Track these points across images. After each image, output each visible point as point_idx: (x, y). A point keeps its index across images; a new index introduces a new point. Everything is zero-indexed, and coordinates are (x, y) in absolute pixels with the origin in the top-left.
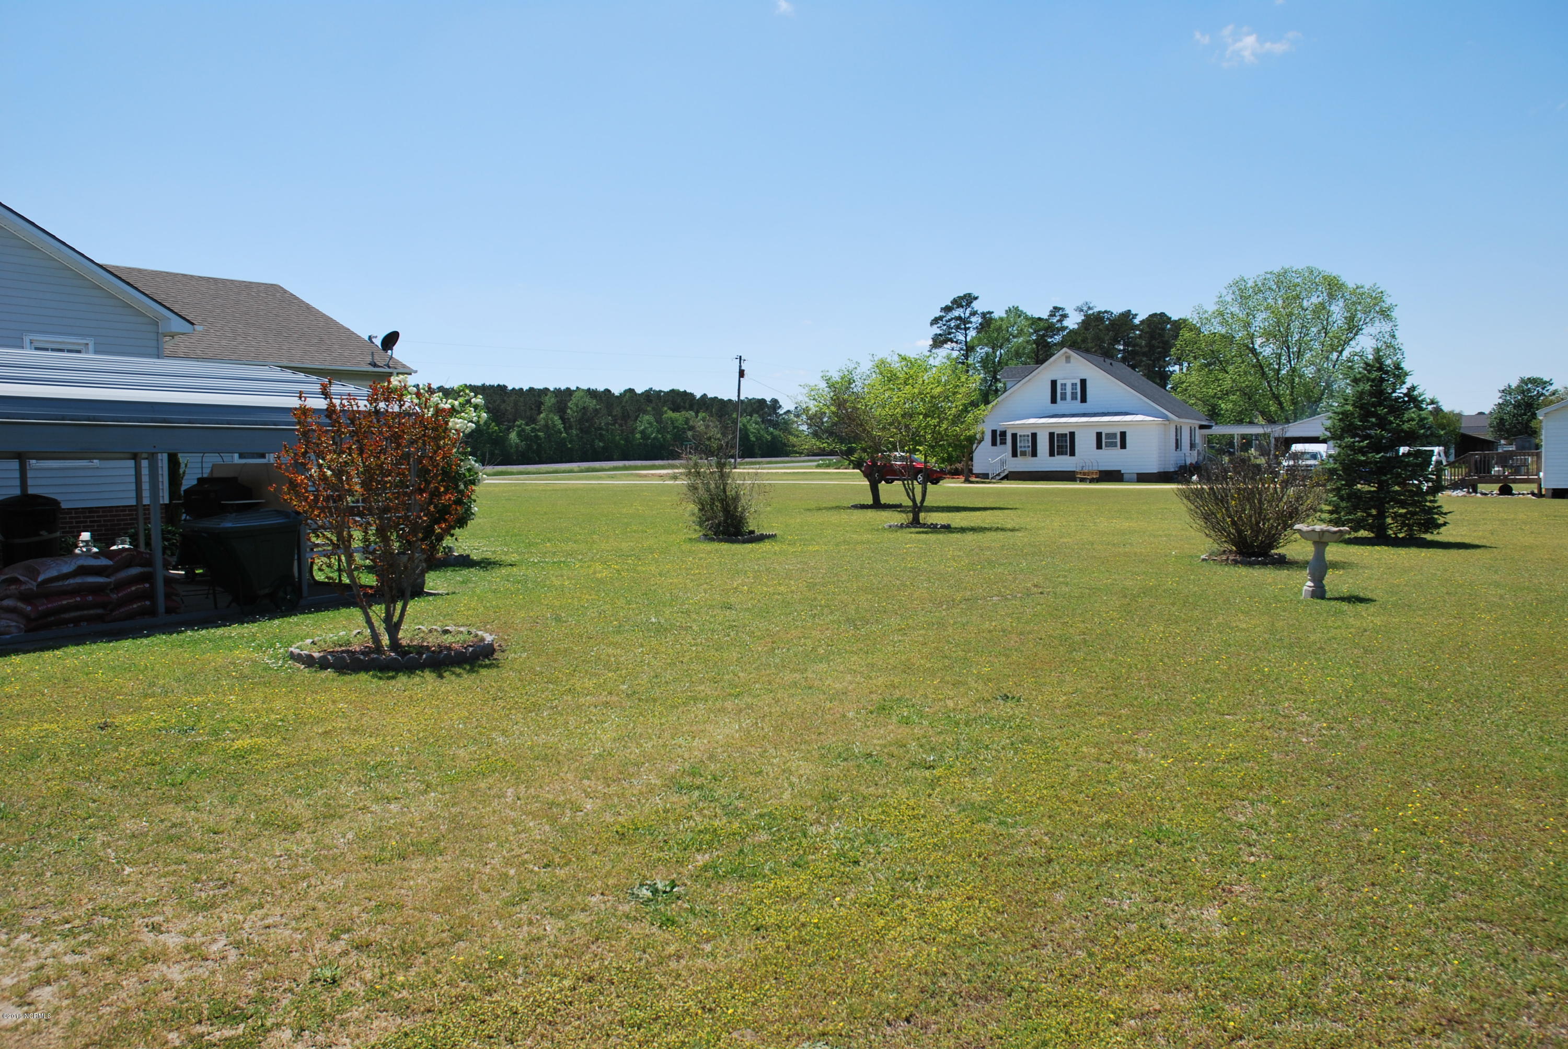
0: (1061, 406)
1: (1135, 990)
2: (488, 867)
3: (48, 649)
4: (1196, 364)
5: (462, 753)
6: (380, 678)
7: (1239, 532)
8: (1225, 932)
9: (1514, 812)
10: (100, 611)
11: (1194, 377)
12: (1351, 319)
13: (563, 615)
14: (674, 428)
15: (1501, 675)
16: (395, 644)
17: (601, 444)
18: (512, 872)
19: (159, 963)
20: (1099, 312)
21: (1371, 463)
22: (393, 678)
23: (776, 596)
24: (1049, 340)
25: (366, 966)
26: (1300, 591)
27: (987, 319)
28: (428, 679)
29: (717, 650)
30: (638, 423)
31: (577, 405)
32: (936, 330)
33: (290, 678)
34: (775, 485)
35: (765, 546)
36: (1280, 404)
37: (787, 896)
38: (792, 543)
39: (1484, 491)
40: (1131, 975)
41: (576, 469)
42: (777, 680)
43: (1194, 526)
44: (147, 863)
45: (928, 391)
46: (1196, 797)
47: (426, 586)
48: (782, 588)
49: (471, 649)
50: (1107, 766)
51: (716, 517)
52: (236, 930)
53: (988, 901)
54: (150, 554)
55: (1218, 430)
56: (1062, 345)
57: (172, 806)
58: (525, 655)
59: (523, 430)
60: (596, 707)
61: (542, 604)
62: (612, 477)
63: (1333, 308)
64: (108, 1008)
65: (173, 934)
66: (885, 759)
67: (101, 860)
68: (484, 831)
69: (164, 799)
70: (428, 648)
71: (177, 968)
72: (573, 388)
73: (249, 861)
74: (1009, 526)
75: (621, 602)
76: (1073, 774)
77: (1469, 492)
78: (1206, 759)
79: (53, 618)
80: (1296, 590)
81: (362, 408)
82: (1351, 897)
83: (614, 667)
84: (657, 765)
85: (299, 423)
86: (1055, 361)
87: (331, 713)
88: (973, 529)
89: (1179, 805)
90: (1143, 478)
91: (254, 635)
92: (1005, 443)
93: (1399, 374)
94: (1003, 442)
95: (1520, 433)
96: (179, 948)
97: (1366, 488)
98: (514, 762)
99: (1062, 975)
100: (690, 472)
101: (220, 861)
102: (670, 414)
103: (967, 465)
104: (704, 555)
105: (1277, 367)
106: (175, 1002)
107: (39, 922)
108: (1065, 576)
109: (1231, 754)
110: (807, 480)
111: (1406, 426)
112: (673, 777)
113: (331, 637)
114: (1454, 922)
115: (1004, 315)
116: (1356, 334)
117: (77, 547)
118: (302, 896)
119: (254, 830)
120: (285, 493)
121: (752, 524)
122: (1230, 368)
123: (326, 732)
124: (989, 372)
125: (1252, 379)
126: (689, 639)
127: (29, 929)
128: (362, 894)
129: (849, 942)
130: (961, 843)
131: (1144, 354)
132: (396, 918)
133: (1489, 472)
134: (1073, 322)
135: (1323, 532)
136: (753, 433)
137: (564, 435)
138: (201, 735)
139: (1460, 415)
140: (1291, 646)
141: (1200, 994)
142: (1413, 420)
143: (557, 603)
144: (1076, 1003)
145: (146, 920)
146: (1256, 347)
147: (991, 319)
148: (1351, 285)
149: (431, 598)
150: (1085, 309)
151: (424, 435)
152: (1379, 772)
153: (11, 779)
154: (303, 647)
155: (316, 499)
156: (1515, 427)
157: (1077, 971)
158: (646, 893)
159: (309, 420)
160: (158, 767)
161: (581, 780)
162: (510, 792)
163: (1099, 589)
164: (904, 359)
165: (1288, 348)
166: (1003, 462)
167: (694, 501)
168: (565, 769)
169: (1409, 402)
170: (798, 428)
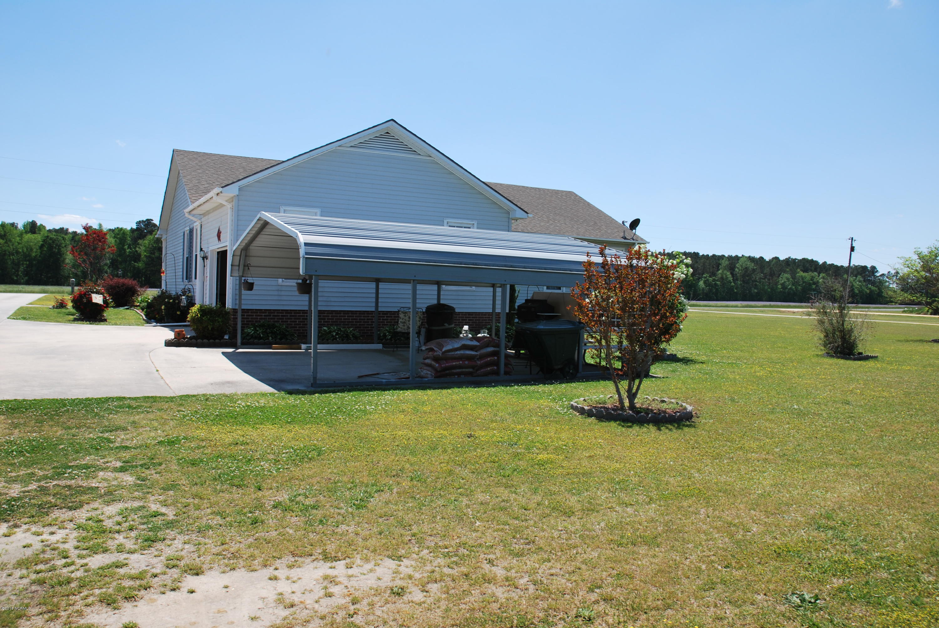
2: (688, 560)
3: (445, 389)
5: (672, 480)
6: (623, 426)
10: (471, 370)
13: (736, 397)
14: (804, 282)
16: (632, 406)
17: (756, 291)
18: (704, 567)
19: (492, 585)
22: (630, 427)
23: (881, 399)
25: (609, 613)
28: (651, 430)
29: (841, 432)
30: (780, 279)
31: (742, 267)
33: (570, 420)
34: (879, 323)
35: (870, 364)
38: (890, 363)
41: (740, 305)
42: (887, 459)
44: (488, 521)
47: (651, 371)
48: (885, 394)
49: (678, 414)
51: (836, 342)
52: (534, 573)
54: (499, 341)
57: (502, 489)
58: (711, 421)
59: (708, 280)
60: (758, 461)
61: (722, 389)
62: (762, 312)
64: (464, 605)
65: (499, 568)
67: (465, 515)
68: (686, 536)
69: (498, 484)
70: (652, 410)
71: (501, 590)
72: (740, 255)
73: (543, 530)
75: (773, 393)
79: (448, 372)
81: (623, 263)
83: (770, 436)
84: (802, 508)
85: (586, 270)
87: (594, 444)
91: (551, 392)
96: (502, 577)
98: (705, 492)
100: (820, 312)
101: (527, 528)
102: (802, 274)
104: (827, 366)
106: (498, 611)
107: (433, 545)
110: (895, 320)
112: (813, 518)
113: (595, 397)
117: (461, 333)
118: (572, 559)
119: (547, 511)
120: (576, 311)
121: (860, 348)
123: (590, 456)
126: (821, 422)
127: (428, 548)
128: (609, 564)
132: (629, 584)
136: (857, 288)
137: (733, 284)
138: (520, 448)
143: (732, 390)
145: (486, 556)
149: (654, 379)
151: (659, 281)
153: (424, 459)
154: (579, 402)
155: (593, 316)
158: (796, 600)
159: (592, 269)
160: (496, 465)
161: (749, 510)
162: (702, 511)
167: (822, 331)
168: (739, 501)
170: (891, 286)
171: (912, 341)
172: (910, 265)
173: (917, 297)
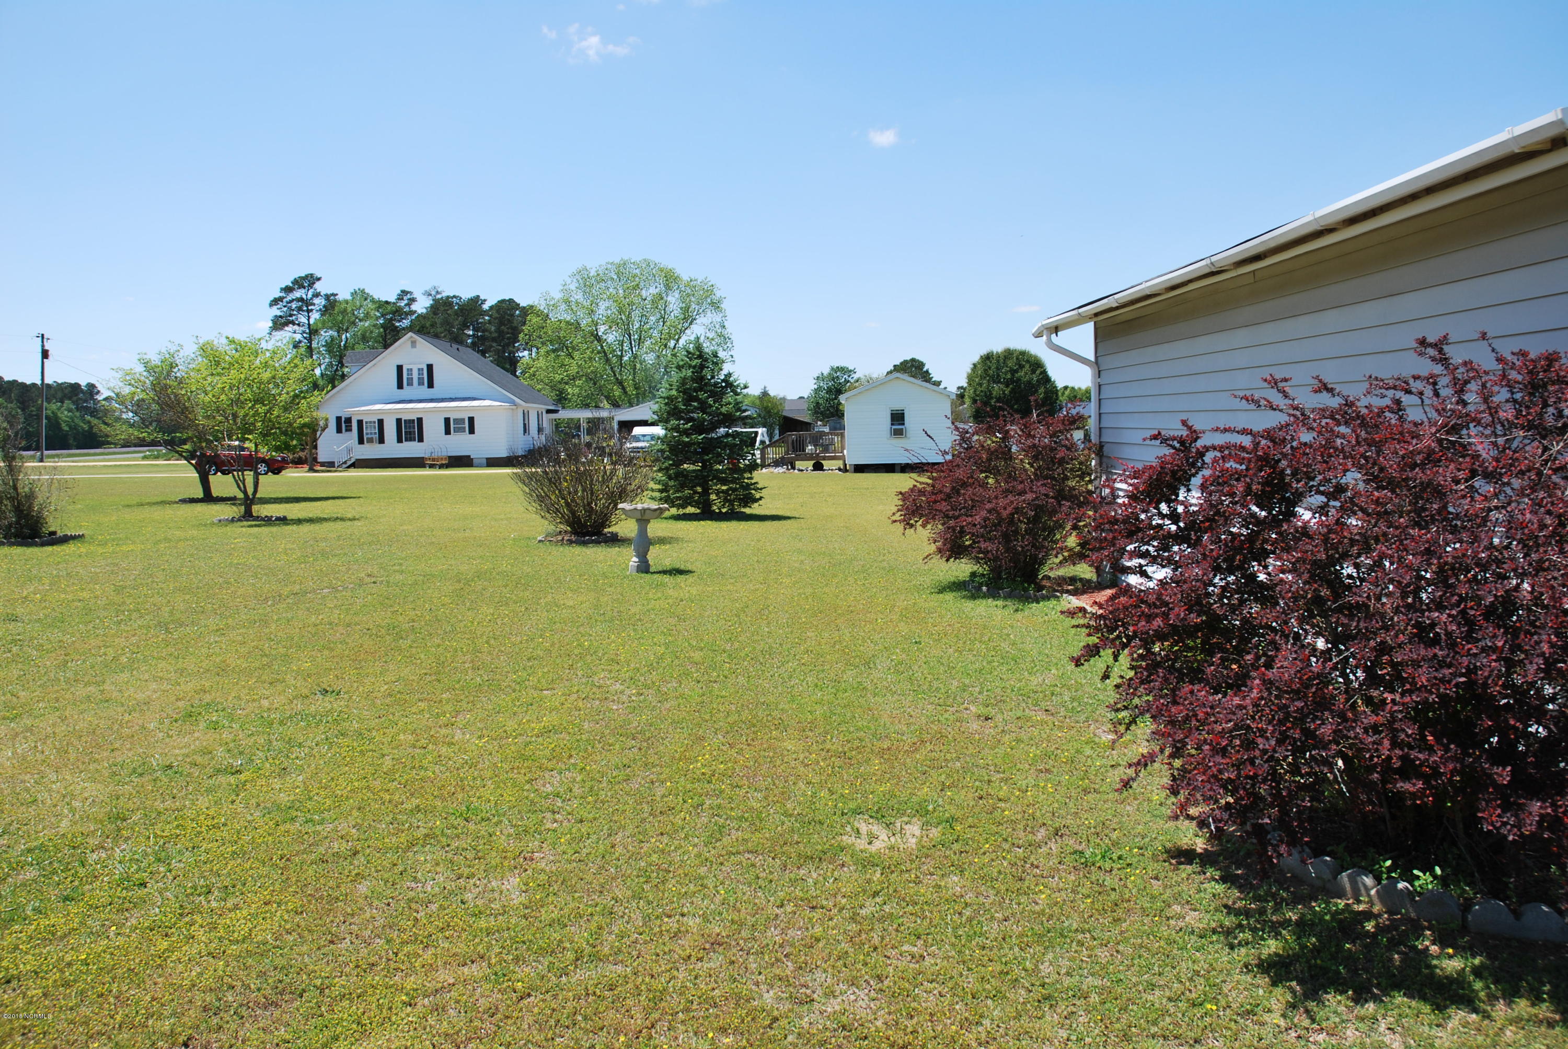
0: (407, 392)
1: (431, 968)
4: (543, 351)
7: (573, 513)
8: (523, 899)
9: (785, 753)
11: (542, 363)
12: (686, 310)
15: (792, 632)
20: (448, 297)
21: (694, 444)
23: (76, 604)
24: (397, 324)
26: (627, 565)
27: (331, 302)
32: (275, 311)
35: (69, 548)
36: (624, 388)
37: (51, 936)
38: (104, 544)
39: (801, 468)
40: (428, 955)
42: (67, 696)
43: (530, 508)
45: (255, 376)
46: (507, 772)
48: (85, 595)
50: (423, 751)
53: (286, 903)
55: (565, 414)
56: (410, 329)
63: (669, 298)
66: (187, 769)
74: (350, 516)
76: (388, 762)
77: (788, 469)
78: (521, 735)
80: (623, 566)
82: (642, 848)
86: (400, 346)
88: (311, 521)
89: (490, 782)
90: (492, 462)
92: (351, 430)
93: (718, 363)
94: (349, 429)
95: (832, 415)
97: (692, 467)
99: (357, 966)
103: (311, 454)
105: (619, 353)
108: (401, 565)
109: (544, 728)
110: (129, 473)
111: (724, 410)
114: (726, 857)
115: (349, 298)
116: (691, 323)
121: (53, 524)
122: (576, 355)
124: (335, 356)
125: (598, 364)
129: (124, 973)
130: (264, 847)
131: (494, 340)
133: (804, 450)
134: (421, 306)
135: (644, 510)
136: (65, 422)
139: (784, 399)
140: (612, 620)
141: (493, 961)
142: (729, 403)
144: (370, 991)
146: (600, 334)
147: (335, 301)
148: (685, 277)
150: (433, 293)
152: (678, 730)
156: (828, 410)
157: (373, 959)
163: (433, 576)
164: (232, 342)
165: (630, 335)
166: (349, 450)
169: (726, 387)
170: (124, 416)
171: (149, 504)
172: (133, 382)
173: (149, 433)
